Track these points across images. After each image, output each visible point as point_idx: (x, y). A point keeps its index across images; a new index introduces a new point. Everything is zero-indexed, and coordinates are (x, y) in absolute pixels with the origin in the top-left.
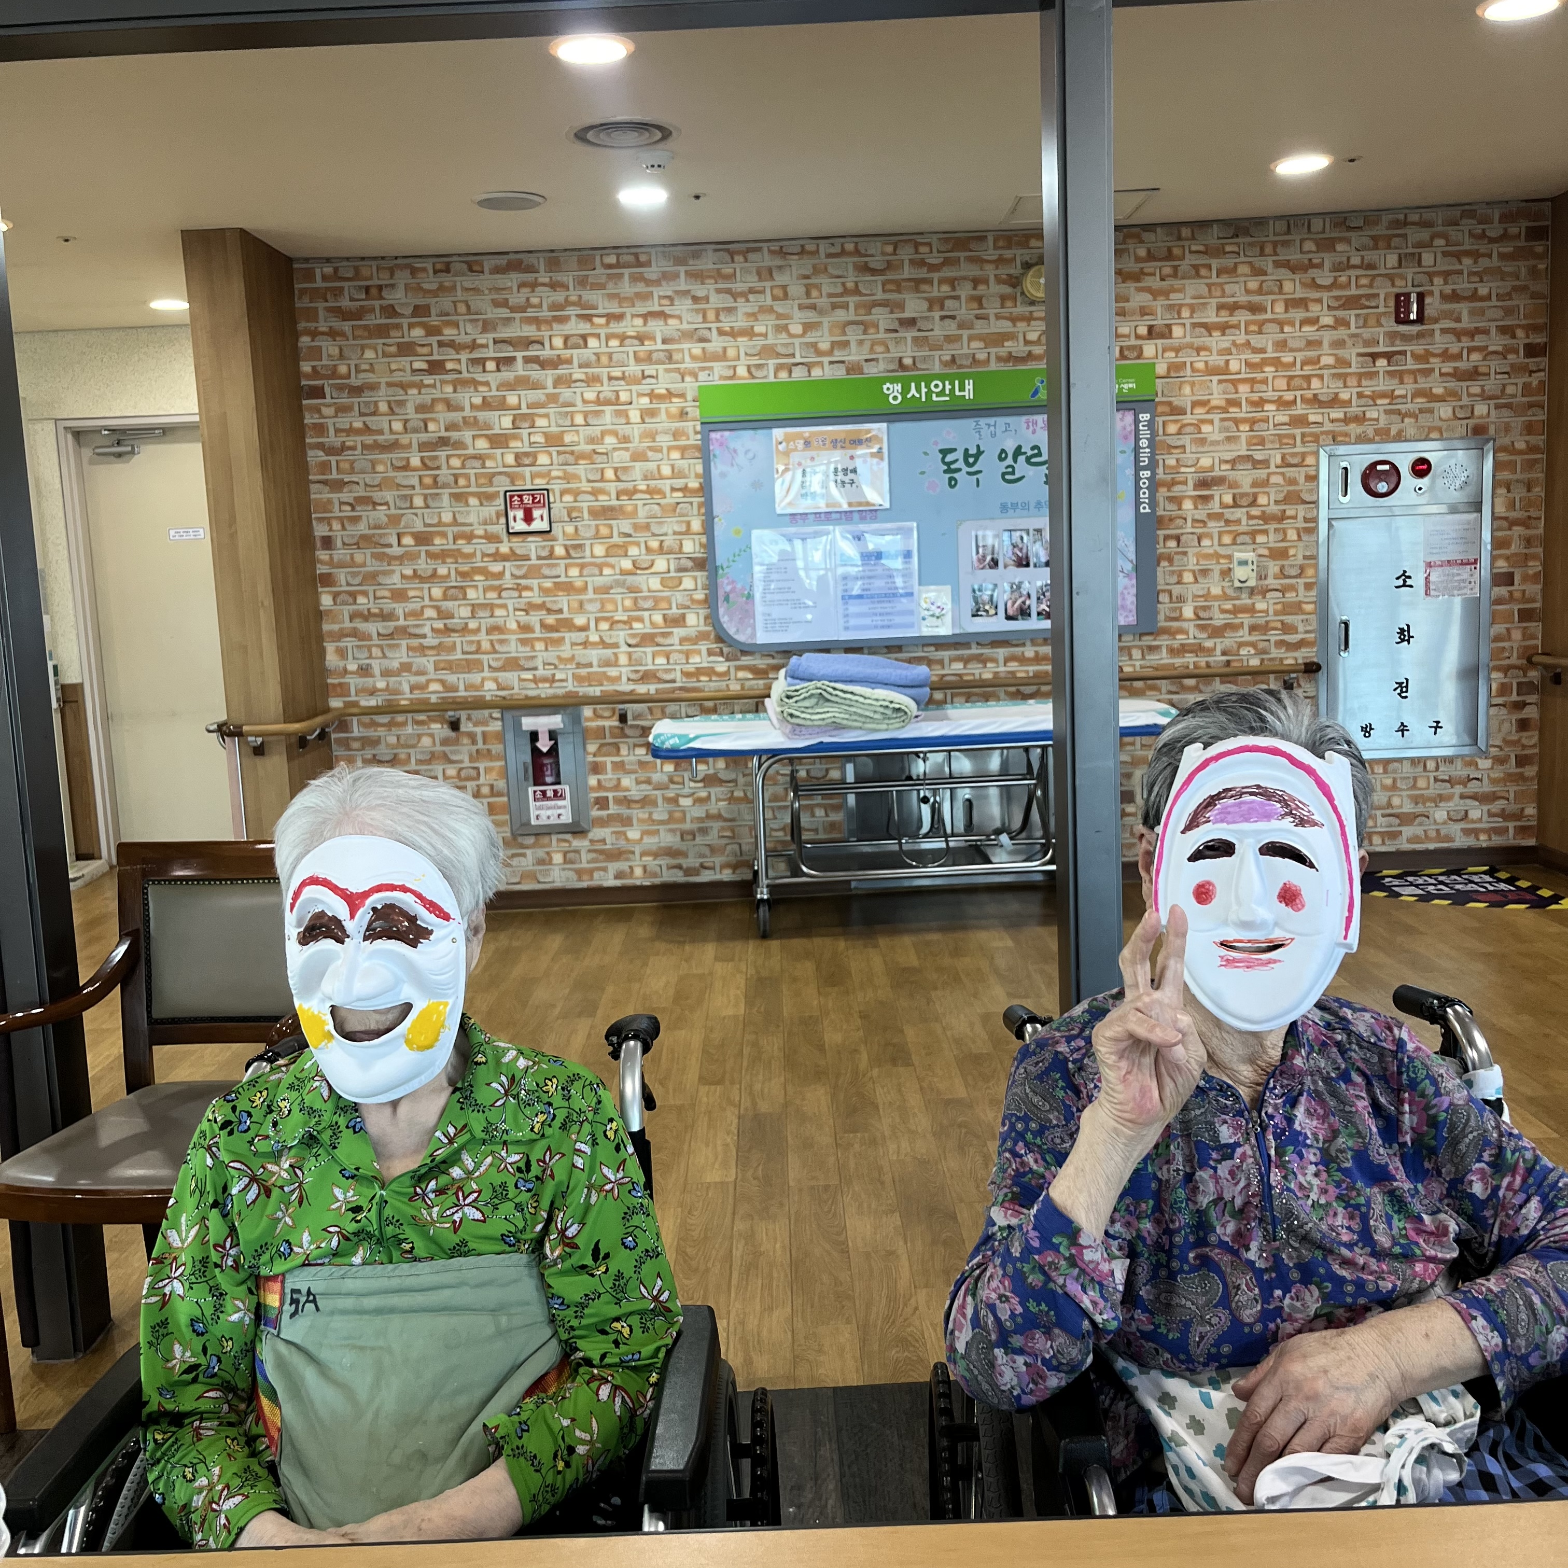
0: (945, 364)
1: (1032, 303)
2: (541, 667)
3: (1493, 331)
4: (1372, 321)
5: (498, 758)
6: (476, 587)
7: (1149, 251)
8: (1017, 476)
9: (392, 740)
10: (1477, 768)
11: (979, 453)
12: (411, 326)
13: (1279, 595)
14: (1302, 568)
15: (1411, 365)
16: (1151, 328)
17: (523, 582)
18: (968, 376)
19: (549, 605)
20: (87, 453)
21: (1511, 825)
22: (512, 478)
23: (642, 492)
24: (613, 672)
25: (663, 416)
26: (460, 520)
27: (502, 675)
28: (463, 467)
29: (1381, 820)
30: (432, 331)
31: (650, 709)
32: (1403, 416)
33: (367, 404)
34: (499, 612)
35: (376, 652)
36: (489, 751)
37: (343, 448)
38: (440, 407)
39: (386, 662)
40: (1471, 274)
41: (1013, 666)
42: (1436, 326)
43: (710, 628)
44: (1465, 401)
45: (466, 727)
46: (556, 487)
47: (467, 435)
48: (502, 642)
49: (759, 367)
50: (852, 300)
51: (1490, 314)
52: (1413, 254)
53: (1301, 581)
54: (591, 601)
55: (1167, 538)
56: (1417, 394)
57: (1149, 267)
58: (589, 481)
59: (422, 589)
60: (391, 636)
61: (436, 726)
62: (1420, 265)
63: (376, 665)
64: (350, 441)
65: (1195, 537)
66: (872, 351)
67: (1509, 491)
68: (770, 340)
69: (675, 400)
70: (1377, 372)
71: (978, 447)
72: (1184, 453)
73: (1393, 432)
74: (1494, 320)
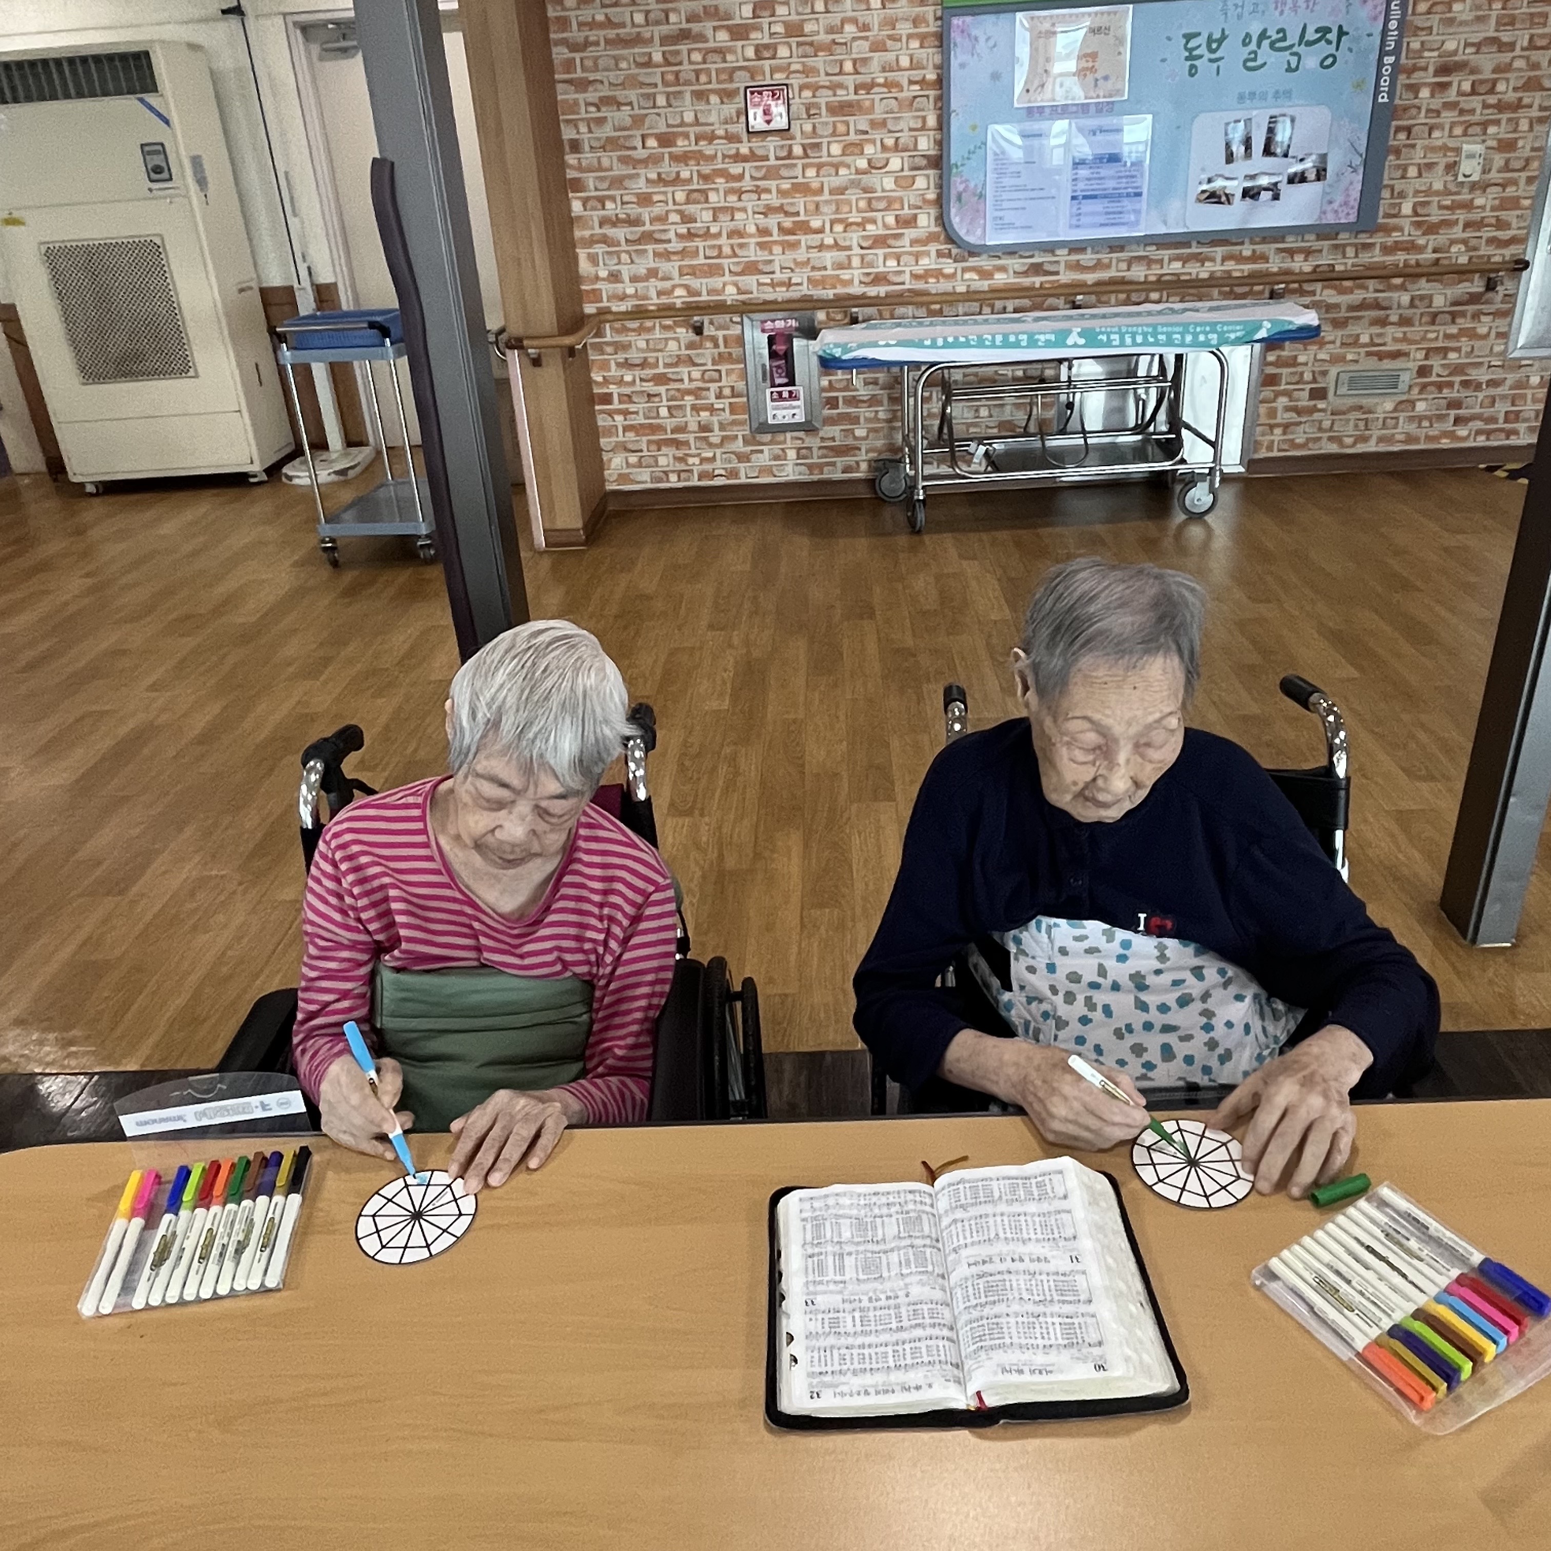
2: (778, 270)
5: (738, 361)
6: (717, 190)
8: (1259, 62)
9: (642, 345)
11: (1224, 37)
13: (1499, 189)
14: (1528, 161)
17: (762, 184)
19: (787, 208)
20: (315, 49)
22: (753, 73)
23: (879, 85)
24: (845, 275)
26: (702, 120)
27: (741, 280)
28: (704, 61)
31: (880, 311)
34: (739, 216)
35: (625, 257)
36: (730, 354)
37: (587, 44)
39: (633, 269)
41: (1230, 265)
43: (938, 229)
45: (708, 330)
46: (795, 82)
48: (741, 246)
53: (1524, 175)
54: (826, 202)
55: (1398, 129)
58: (827, 74)
61: (681, 331)
63: (626, 272)
64: (593, 35)
65: (1426, 129)
71: (1223, 31)
72: (1430, 34)
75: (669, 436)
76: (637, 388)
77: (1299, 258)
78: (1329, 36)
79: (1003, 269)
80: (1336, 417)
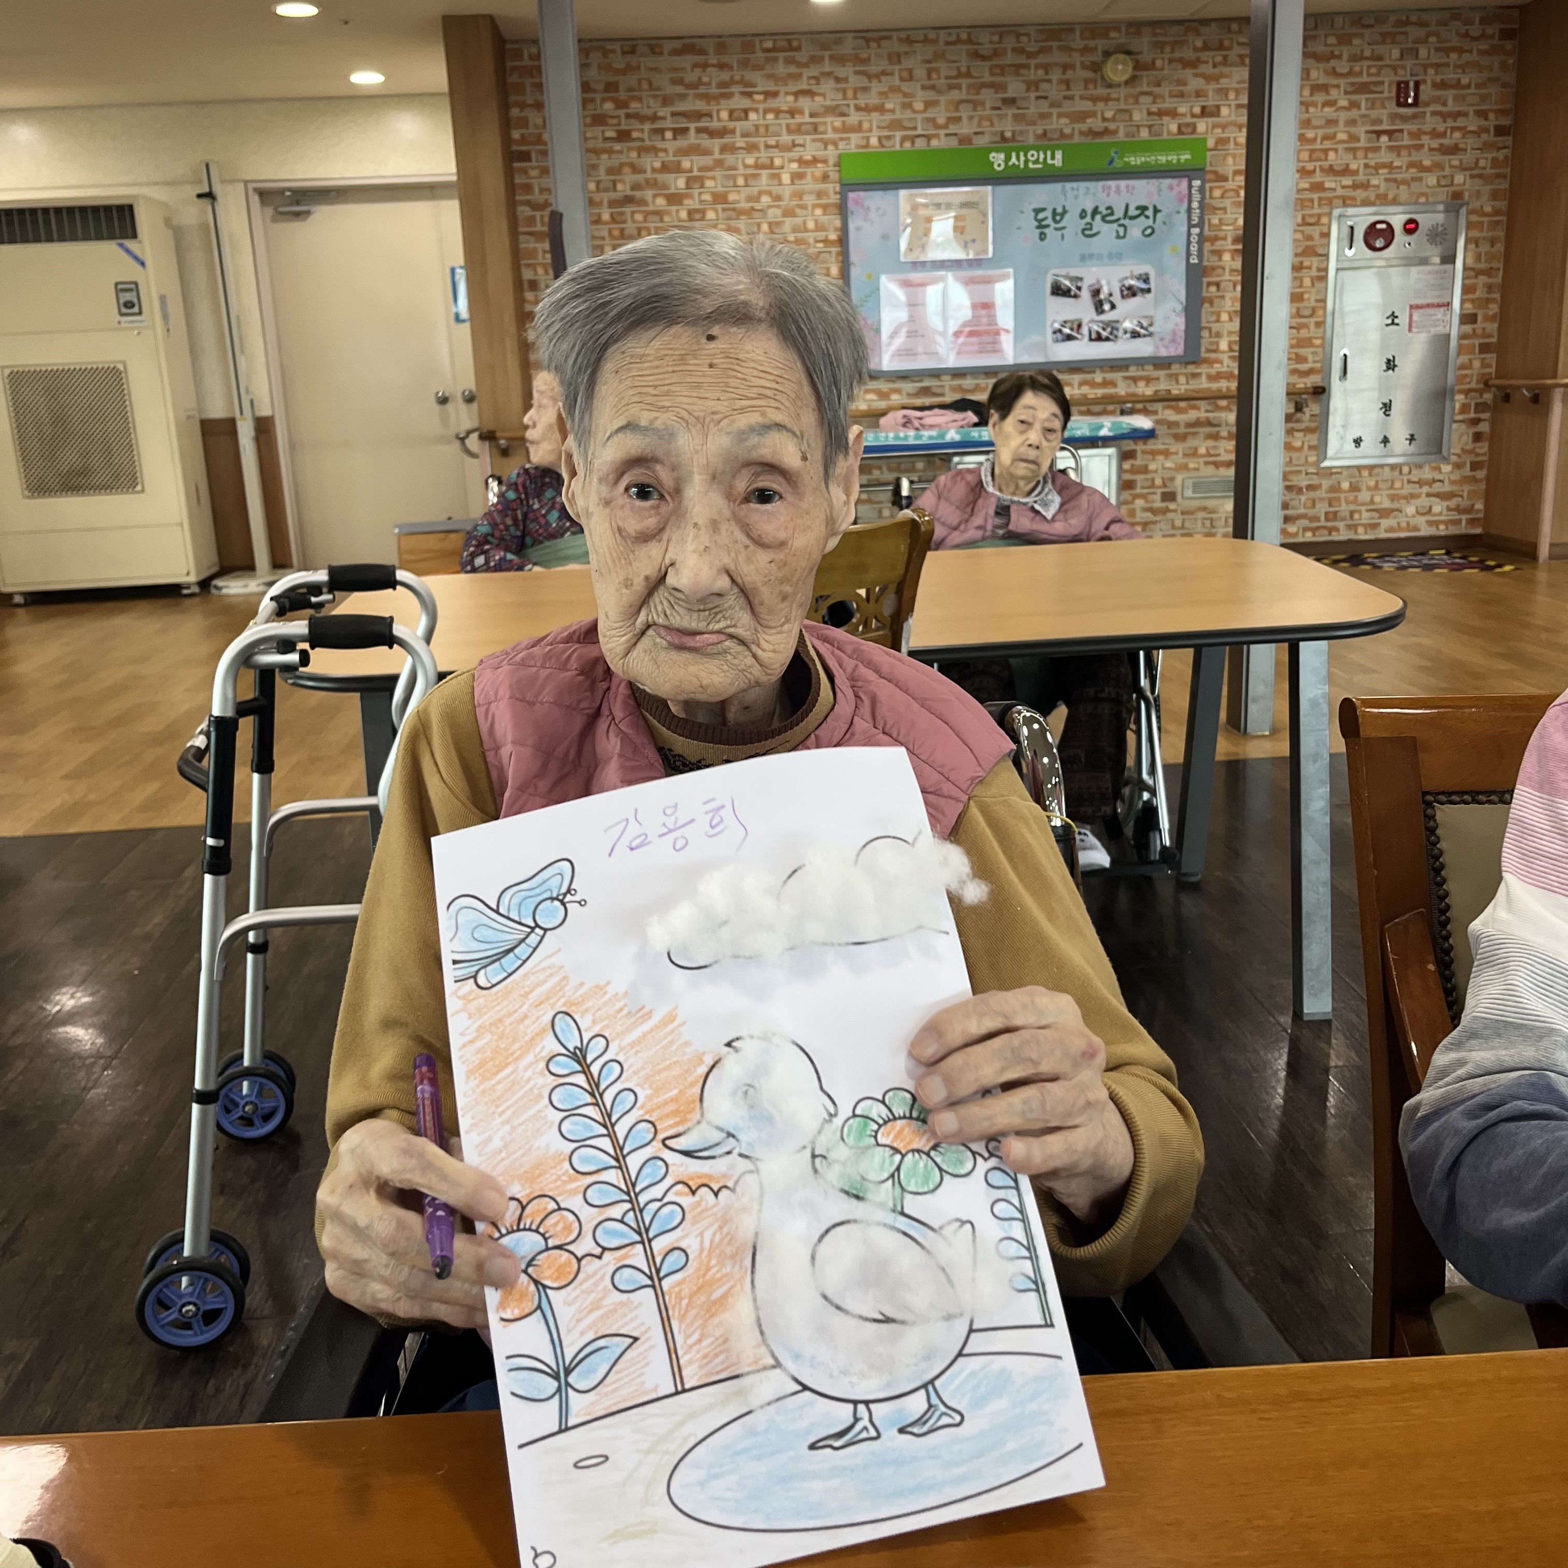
0: (1038, 137)
1: (1110, 86)
3: (1471, 114)
4: (1378, 104)
7: (1204, 42)
8: (1094, 231)
10: (1441, 472)
11: (1065, 212)
12: (604, 100)
14: (1313, 309)
16: (1203, 108)
18: (1058, 147)
20: (270, 212)
21: (1464, 517)
25: (809, 178)
28: (645, 221)
29: (1365, 515)
30: (621, 104)
32: (1398, 183)
38: (627, 170)
40: (1456, 66)
41: (1085, 389)
42: (1428, 110)
44: (1447, 172)
49: (888, 138)
50: (964, 82)
51: (1469, 100)
52: (1411, 49)
53: (1313, 320)
55: (1209, 284)
56: (1411, 165)
57: (1205, 56)
62: (1417, 57)
65: (1231, 284)
66: (979, 125)
67: (1477, 246)
68: (898, 115)
69: (819, 165)
70: (1380, 147)
71: (1064, 207)
72: (1226, 213)
73: (1390, 197)
74: (1472, 105)
77: (1142, 384)
78: (1147, 213)
79: (898, 391)
80: (1186, 517)
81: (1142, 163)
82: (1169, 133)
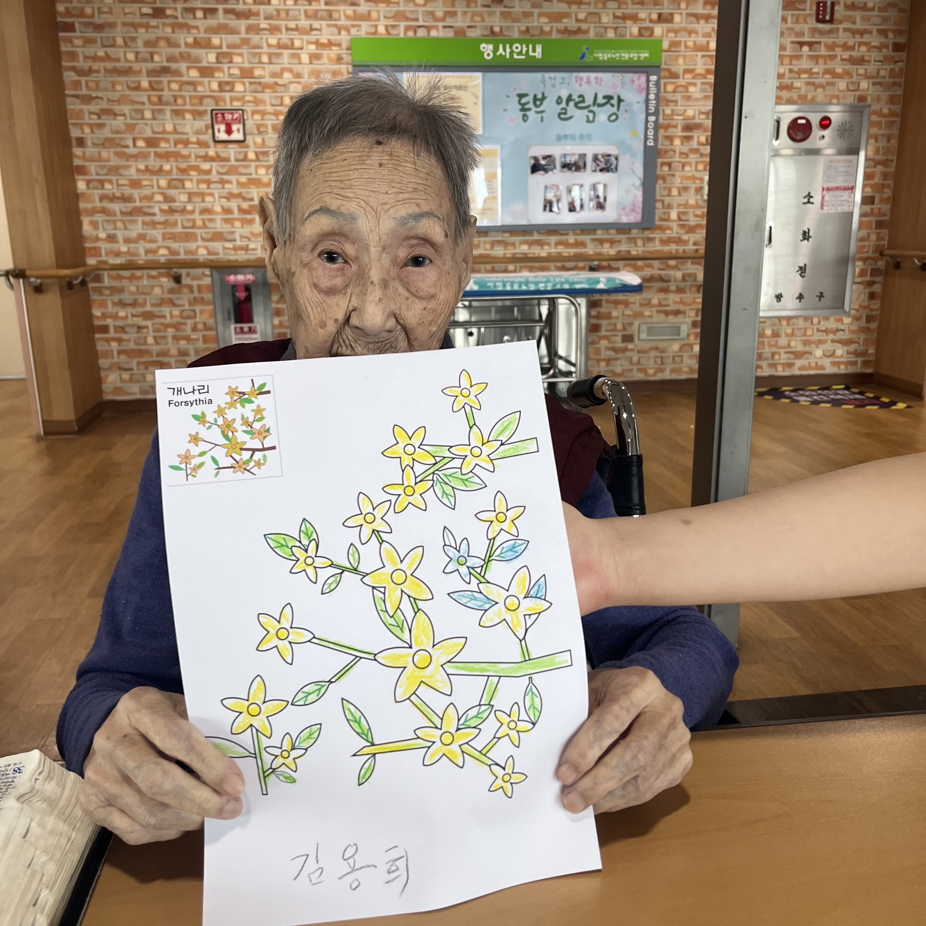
0: (522, 33)
2: (238, 238)
3: (875, 32)
5: (208, 303)
6: (191, 180)
8: (569, 115)
9: (133, 289)
10: (843, 323)
11: (544, 98)
15: (823, 51)
16: (660, 15)
17: (226, 177)
18: (538, 42)
19: (244, 195)
21: (860, 360)
22: (217, 100)
25: (325, 60)
26: (179, 129)
27: (211, 245)
28: (180, 90)
29: (783, 356)
32: (816, 86)
33: (108, 38)
34: (208, 199)
35: (119, 224)
36: (202, 298)
37: (90, 71)
38: (162, 43)
39: (127, 233)
41: (561, 249)
42: (841, 26)
44: (855, 79)
45: (185, 281)
46: (249, 108)
47: (183, 66)
48: (211, 220)
49: (394, 27)
51: (873, 20)
55: (663, 164)
56: (827, 72)
58: (272, 105)
59: (151, 180)
60: (130, 213)
61: (164, 280)
63: (120, 235)
64: (95, 66)
65: (680, 165)
66: (472, 20)
67: (876, 141)
68: (402, 8)
69: (334, 48)
70: (802, 56)
71: (543, 94)
72: (677, 105)
73: (809, 98)
74: (875, 25)
75: (154, 359)
76: (130, 321)
77: (607, 245)
78: (612, 102)
80: (641, 355)
81: (609, 59)
82: (631, 35)
